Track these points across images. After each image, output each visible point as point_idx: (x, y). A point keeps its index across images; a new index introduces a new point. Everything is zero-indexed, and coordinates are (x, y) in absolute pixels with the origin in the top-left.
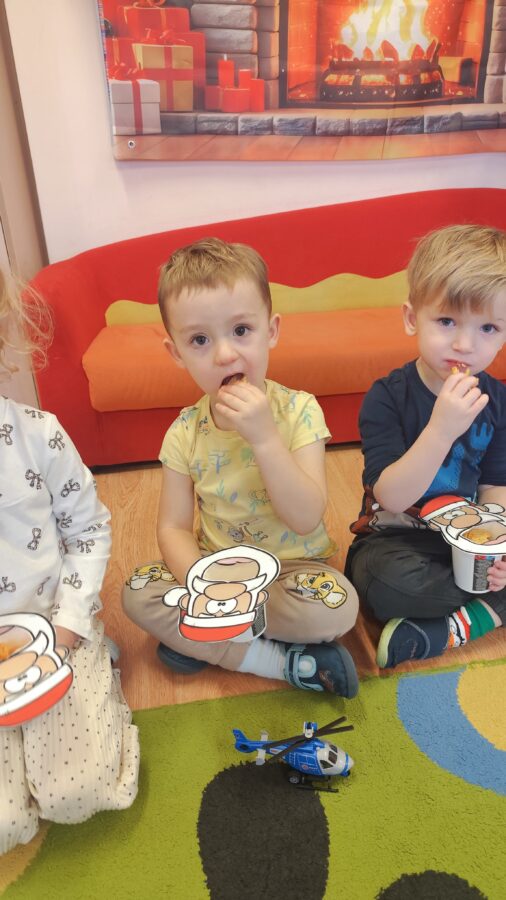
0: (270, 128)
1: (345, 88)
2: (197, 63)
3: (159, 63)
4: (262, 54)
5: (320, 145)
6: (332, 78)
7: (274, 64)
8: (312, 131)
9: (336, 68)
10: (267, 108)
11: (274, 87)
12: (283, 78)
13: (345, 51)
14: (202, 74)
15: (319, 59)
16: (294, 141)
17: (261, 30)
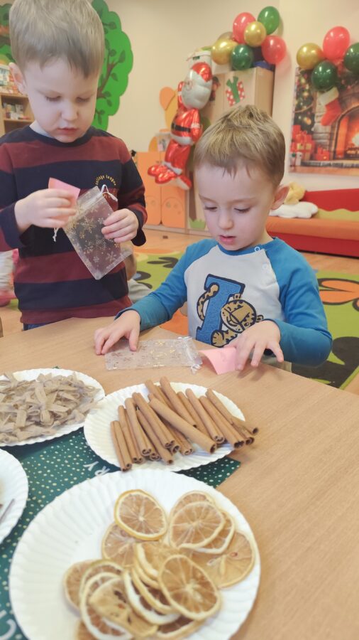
0: (330, 165)
1: (353, 155)
2: (312, 148)
3: (302, 148)
4: (330, 145)
5: (344, 170)
6: (349, 152)
7: (333, 149)
8: (341, 166)
9: (351, 149)
10: (329, 159)
11: (332, 154)
12: (335, 152)
13: (353, 145)
14: (313, 151)
15: (345, 147)
16: (336, 169)
17: (331, 139)
